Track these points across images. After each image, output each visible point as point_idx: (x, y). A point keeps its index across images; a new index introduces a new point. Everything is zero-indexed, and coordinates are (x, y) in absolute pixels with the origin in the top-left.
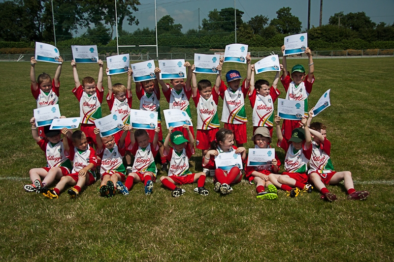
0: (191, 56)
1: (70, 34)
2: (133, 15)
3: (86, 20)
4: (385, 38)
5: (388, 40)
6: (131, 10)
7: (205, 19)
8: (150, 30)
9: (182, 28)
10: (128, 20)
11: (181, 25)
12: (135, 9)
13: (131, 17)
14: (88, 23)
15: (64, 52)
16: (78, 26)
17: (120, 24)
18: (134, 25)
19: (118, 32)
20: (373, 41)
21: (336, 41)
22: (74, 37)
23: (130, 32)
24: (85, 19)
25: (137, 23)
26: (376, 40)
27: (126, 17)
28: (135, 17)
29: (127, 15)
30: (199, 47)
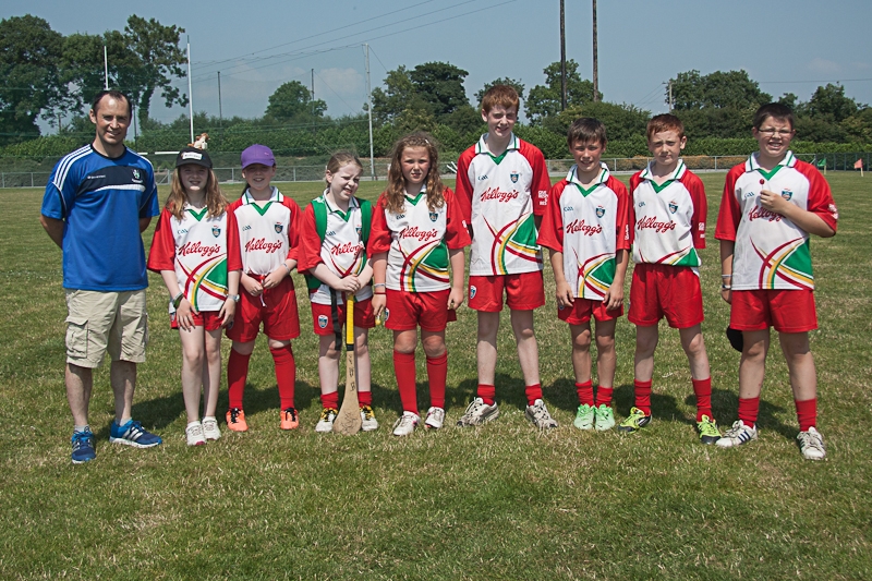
0: (288, 174)
1: (36, 129)
2: (173, 86)
3: (76, 97)
4: (724, 132)
5: (733, 135)
6: (168, 75)
7: (378, 90)
8: (209, 117)
10: (164, 95)
11: (323, 103)
12: (180, 74)
13: (168, 89)
14: (79, 103)
15: (15, 168)
16: (57, 110)
17: (145, 104)
18: (176, 106)
19: (141, 123)
20: (698, 137)
21: (618, 138)
22: (43, 134)
23: (164, 123)
24: (72, 95)
25: (185, 103)
26: (705, 136)
27: (158, 90)
28: (178, 90)
29: (161, 85)
30: (312, 153)
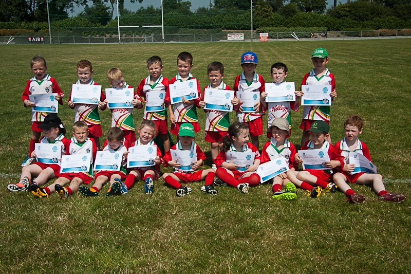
1: (65, 13)
8: (155, 8)
9: (191, 6)
11: (190, 3)
14: (85, 0)
15: (59, 34)
16: (74, 4)
17: (122, 1)
18: (137, 2)
19: (120, 11)
20: (409, 19)
22: (70, 16)
25: (141, 1)
30: (210, 27)
